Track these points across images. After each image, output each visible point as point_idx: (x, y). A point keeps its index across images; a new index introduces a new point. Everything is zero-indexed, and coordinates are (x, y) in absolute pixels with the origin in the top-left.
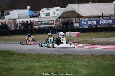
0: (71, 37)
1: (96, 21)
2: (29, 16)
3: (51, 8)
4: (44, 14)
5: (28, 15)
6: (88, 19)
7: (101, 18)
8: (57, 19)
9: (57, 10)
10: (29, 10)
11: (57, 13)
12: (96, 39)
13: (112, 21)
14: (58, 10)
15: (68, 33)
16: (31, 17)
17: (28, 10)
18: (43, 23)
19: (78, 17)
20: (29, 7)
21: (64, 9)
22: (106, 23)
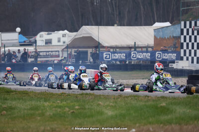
1: (125, 55)
2: (19, 44)
3: (54, 31)
4: (43, 40)
5: (17, 41)
6: (112, 50)
7: (133, 50)
8: (63, 49)
9: (63, 35)
10: (20, 33)
11: (63, 39)
12: (124, 81)
13: (149, 54)
14: (65, 35)
16: (21, 45)
17: (17, 34)
19: (96, 47)
21: (75, 33)
22: (139, 57)
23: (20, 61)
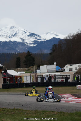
0: (80, 89)
2: (55, 71)
4: (68, 69)
15: (78, 86)
18: (60, 77)
20: (55, 63)
23: (48, 81)
